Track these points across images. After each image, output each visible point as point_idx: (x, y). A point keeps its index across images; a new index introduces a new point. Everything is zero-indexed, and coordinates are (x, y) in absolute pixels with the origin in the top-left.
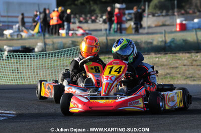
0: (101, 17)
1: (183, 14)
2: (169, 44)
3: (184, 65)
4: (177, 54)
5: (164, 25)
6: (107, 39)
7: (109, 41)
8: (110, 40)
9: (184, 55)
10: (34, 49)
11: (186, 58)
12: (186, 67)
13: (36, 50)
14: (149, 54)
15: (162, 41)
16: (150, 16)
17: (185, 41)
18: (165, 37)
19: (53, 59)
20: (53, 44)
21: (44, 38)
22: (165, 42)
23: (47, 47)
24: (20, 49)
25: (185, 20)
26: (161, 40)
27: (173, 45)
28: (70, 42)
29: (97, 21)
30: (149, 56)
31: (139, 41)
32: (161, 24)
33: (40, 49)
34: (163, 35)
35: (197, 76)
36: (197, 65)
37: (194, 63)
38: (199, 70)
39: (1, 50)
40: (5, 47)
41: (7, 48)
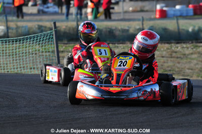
3: (163, 57)
5: (142, 11)
9: (163, 45)
11: (165, 48)
12: (165, 59)
14: (125, 43)
15: (139, 29)
18: (143, 24)
20: (18, 27)
21: (7, 21)
26: (138, 27)
28: (37, 26)
30: (124, 45)
31: (114, 28)
32: (139, 9)
34: (140, 23)
35: (177, 70)
36: (177, 58)
37: (174, 54)
38: (179, 63)
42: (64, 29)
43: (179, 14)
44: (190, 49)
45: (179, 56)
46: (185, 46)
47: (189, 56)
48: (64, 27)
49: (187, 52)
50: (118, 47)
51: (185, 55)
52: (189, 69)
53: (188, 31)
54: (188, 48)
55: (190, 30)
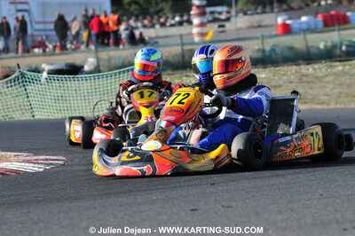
0: (173, 18)
1: (285, 10)
2: (268, 54)
3: (291, 82)
4: (281, 68)
5: (260, 26)
6: (183, 50)
7: (185, 53)
8: (188, 50)
9: (290, 68)
10: (83, 67)
11: (293, 71)
13: (86, 68)
15: (259, 50)
16: (240, 15)
17: (291, 49)
18: (263, 43)
19: (109, 81)
20: (109, 59)
21: (97, 51)
22: (264, 51)
23: (101, 63)
24: (64, 68)
25: (289, 18)
26: (257, 47)
27: (274, 54)
29: (168, 24)
32: (255, 24)
33: (92, 67)
34: (259, 42)
35: (309, 97)
36: (309, 82)
37: (304, 79)
38: (311, 88)
39: (38, 70)
40: (44, 66)
41: (46, 67)
42: (167, 57)
43: (305, 27)
44: (323, 70)
45: (310, 80)
46: (316, 66)
47: (323, 80)
48: (166, 54)
49: (320, 75)
51: (317, 78)
52: (324, 95)
53: (318, 48)
54: (321, 69)
55: (322, 46)
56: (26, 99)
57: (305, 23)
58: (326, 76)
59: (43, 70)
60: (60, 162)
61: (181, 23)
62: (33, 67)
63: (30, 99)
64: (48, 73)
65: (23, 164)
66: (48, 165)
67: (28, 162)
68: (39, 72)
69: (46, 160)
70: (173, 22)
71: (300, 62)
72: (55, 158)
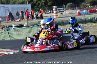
0: (48, 11)
1: (79, 9)
5: (72, 13)
10: (24, 25)
13: (25, 25)
16: (67, 10)
17: (81, 19)
19: (31, 29)
20: (31, 23)
21: (27, 21)
24: (19, 25)
25: (80, 11)
30: (68, 26)
31: (63, 20)
32: (71, 13)
33: (26, 25)
36: (86, 28)
37: (85, 27)
38: (87, 30)
39: (11, 26)
40: (13, 25)
41: (14, 25)
43: (85, 13)
44: (90, 25)
46: (88, 24)
47: (90, 28)
49: (89, 26)
50: (65, 26)
51: (88, 27)
53: (88, 19)
55: (89, 19)
56: (8, 34)
57: (85, 12)
58: (91, 27)
59: (13, 26)
60: (18, 51)
61: (50, 13)
62: (10, 25)
63: (9, 34)
64: (14, 27)
65: (8, 52)
66: (14, 52)
67: (9, 51)
68: (12, 27)
69: (14, 51)
70: (48, 12)
71: (83, 23)
72: (16, 50)
